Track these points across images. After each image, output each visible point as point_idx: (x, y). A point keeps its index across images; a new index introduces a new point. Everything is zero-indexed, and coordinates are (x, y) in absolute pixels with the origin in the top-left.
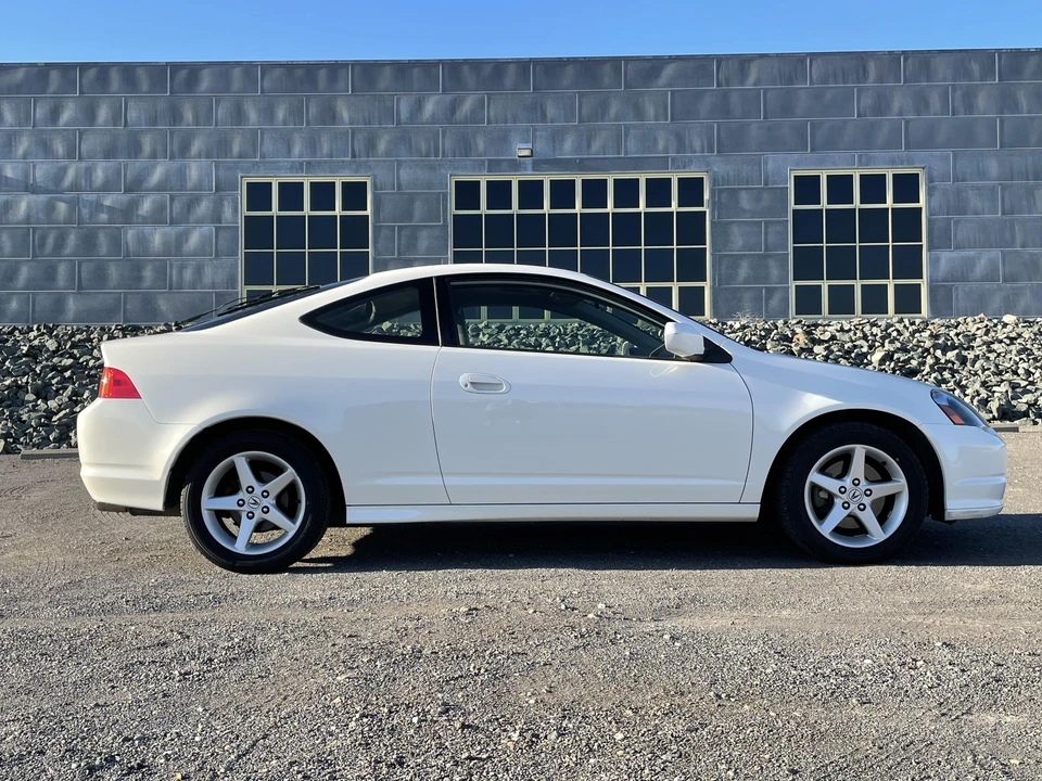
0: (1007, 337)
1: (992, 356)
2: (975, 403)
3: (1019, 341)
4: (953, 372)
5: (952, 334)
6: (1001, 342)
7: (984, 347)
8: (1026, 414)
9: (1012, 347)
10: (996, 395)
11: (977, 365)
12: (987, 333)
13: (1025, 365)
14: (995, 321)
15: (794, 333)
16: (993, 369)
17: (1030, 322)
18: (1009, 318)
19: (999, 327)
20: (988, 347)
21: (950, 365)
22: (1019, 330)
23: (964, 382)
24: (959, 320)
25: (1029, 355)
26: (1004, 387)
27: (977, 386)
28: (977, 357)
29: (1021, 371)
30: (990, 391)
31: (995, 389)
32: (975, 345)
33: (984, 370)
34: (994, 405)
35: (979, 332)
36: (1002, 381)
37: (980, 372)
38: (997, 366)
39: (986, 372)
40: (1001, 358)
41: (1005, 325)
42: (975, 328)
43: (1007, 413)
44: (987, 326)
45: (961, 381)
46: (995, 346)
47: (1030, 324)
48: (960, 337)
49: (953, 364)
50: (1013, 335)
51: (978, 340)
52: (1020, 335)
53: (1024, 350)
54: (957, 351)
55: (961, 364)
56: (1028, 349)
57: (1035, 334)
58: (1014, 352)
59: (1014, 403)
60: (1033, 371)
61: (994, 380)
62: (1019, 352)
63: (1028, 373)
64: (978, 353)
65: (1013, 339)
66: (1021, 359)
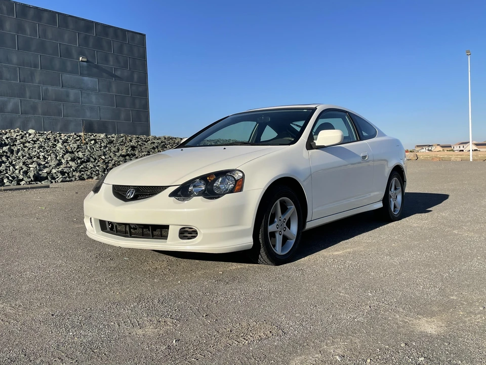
0: (32, 140)
1: (26, 149)
2: (21, 173)
3: (38, 142)
4: (7, 157)
5: (4, 138)
6: (29, 142)
7: (22, 145)
8: (46, 178)
9: (35, 145)
10: (31, 169)
11: (19, 154)
12: (22, 138)
13: (43, 154)
14: (25, 132)
16: (27, 156)
17: (42, 134)
18: (31, 131)
19: (27, 135)
20: (23, 145)
21: (5, 154)
22: (38, 137)
23: (14, 163)
24: (7, 130)
25: (44, 149)
26: (34, 165)
27: (21, 164)
28: (19, 149)
29: (41, 157)
30: (28, 167)
31: (30, 166)
32: (17, 144)
33: (23, 157)
34: (31, 174)
35: (18, 137)
36: (34, 162)
37: (21, 157)
38: (29, 154)
39: (25, 157)
40: (30, 151)
41: (30, 134)
42: (15, 136)
43: (38, 178)
44: (21, 134)
45: (12, 162)
46: (27, 144)
47: (42, 135)
49: (7, 153)
50: (35, 139)
51: (18, 141)
52: (38, 140)
53: (41, 147)
54: (8, 147)
55: (11, 153)
56: (42, 146)
57: (45, 139)
58: (37, 148)
59: (40, 173)
60: (47, 157)
61: (29, 161)
62: (39, 148)
63: (45, 158)
64: (19, 148)
65: (34, 141)
66: (40, 151)
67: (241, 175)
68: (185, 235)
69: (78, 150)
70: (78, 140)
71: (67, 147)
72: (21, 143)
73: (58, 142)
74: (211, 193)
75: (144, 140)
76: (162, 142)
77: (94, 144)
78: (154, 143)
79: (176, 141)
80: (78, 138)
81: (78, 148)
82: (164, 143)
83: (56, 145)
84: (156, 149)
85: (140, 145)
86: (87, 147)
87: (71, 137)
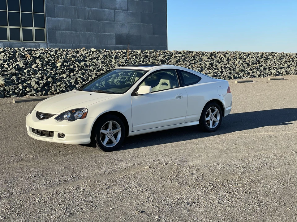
1: (94, 64)
3: (100, 58)
7: (90, 61)
11: (91, 68)
15: (25, 54)
18: (93, 50)
22: (99, 54)
25: (105, 64)
35: (87, 55)
40: (97, 65)
44: (87, 52)
47: (101, 52)
48: (81, 57)
49: (83, 67)
51: (87, 58)
54: (84, 63)
55: (86, 67)
57: (103, 56)
58: (100, 63)
65: (98, 58)
66: (103, 65)
67: (87, 110)
68: (60, 136)
69: (126, 64)
70: (124, 56)
71: (119, 62)
72: (90, 60)
73: (112, 58)
74: (72, 119)
75: (169, 54)
76: (183, 56)
77: (135, 59)
78: (177, 57)
79: (193, 55)
80: (124, 54)
81: (126, 63)
82: (184, 57)
83: (111, 60)
84: (179, 62)
85: (167, 59)
86: (131, 62)
87: (119, 54)
